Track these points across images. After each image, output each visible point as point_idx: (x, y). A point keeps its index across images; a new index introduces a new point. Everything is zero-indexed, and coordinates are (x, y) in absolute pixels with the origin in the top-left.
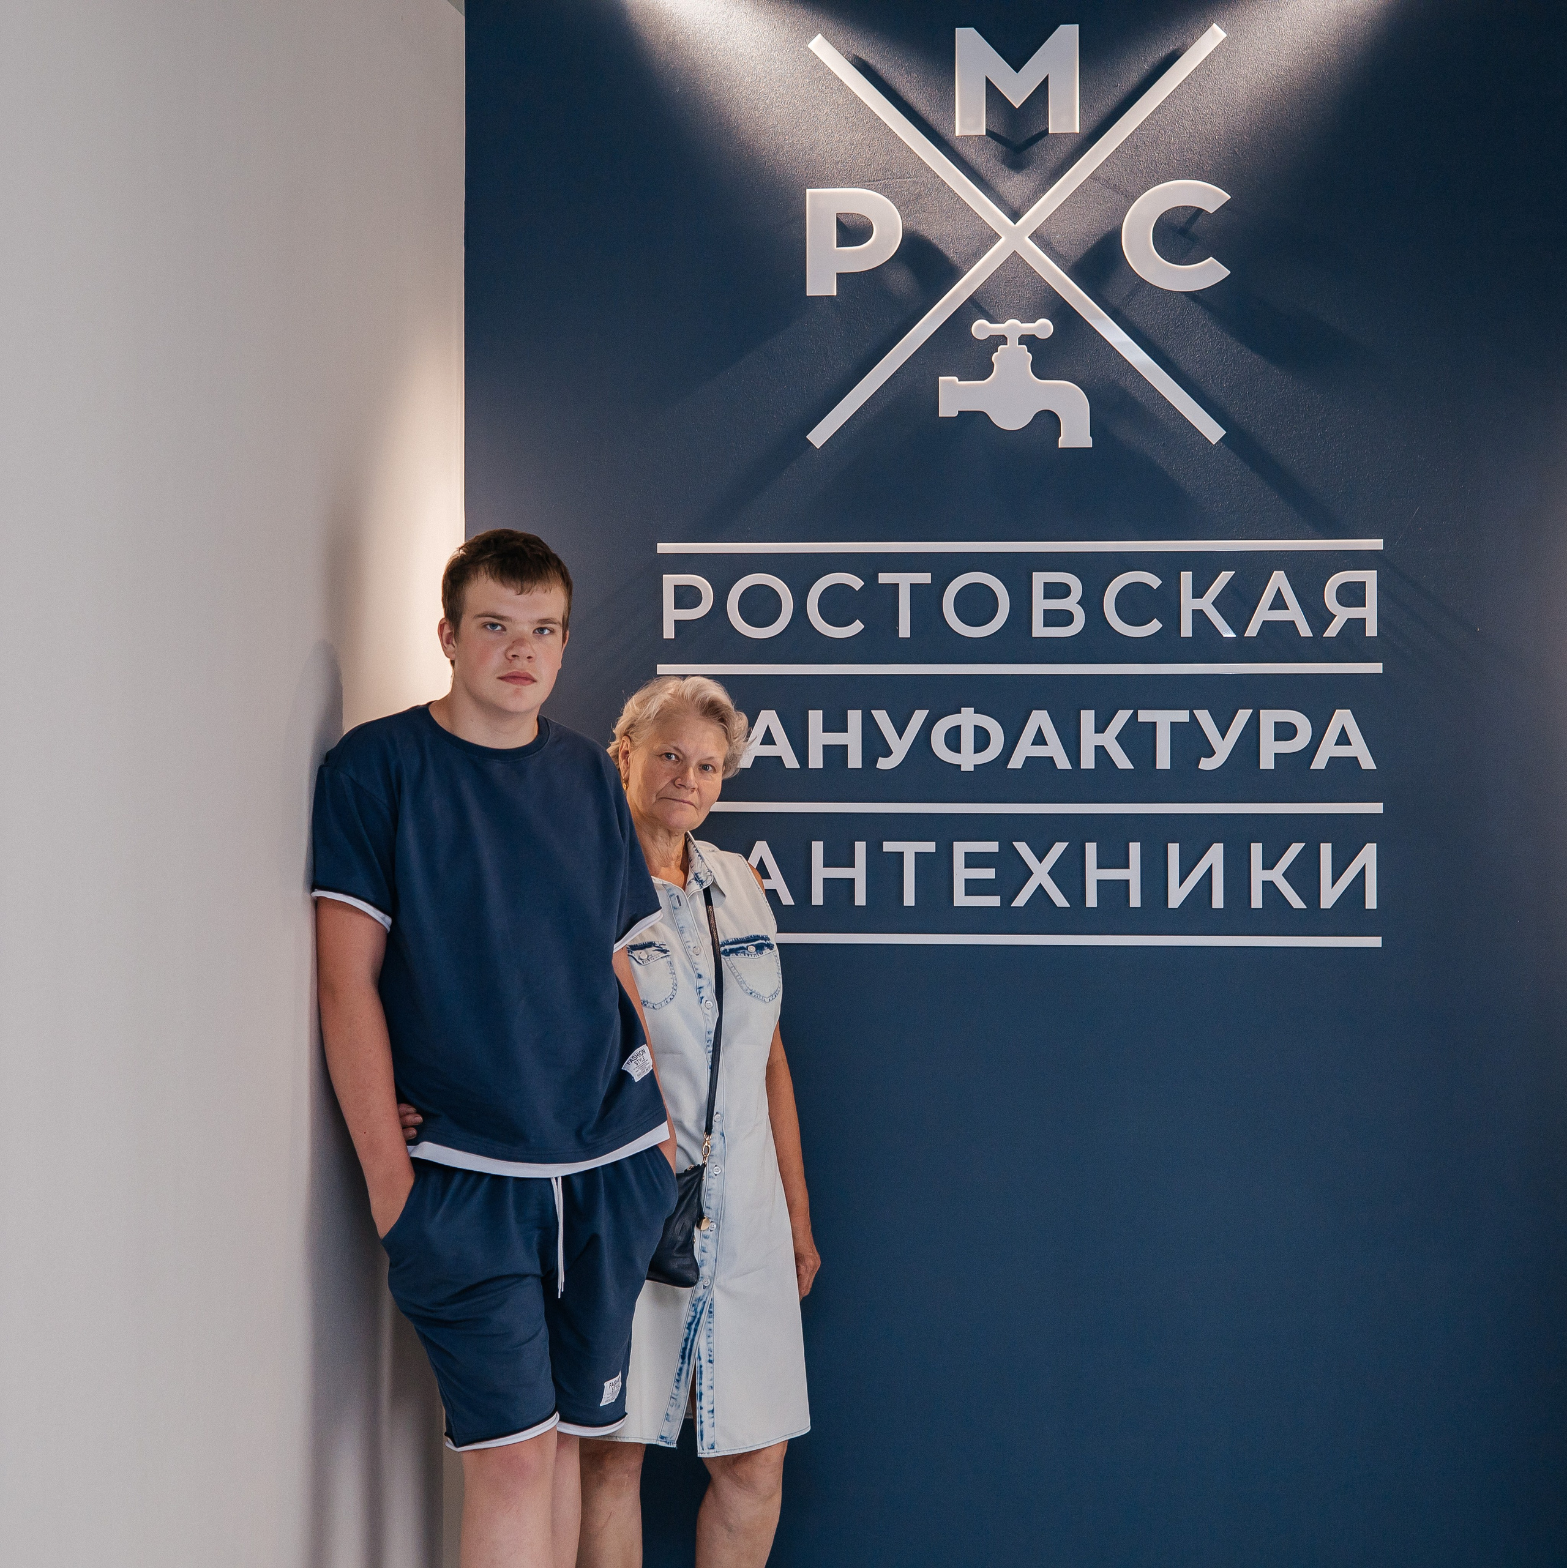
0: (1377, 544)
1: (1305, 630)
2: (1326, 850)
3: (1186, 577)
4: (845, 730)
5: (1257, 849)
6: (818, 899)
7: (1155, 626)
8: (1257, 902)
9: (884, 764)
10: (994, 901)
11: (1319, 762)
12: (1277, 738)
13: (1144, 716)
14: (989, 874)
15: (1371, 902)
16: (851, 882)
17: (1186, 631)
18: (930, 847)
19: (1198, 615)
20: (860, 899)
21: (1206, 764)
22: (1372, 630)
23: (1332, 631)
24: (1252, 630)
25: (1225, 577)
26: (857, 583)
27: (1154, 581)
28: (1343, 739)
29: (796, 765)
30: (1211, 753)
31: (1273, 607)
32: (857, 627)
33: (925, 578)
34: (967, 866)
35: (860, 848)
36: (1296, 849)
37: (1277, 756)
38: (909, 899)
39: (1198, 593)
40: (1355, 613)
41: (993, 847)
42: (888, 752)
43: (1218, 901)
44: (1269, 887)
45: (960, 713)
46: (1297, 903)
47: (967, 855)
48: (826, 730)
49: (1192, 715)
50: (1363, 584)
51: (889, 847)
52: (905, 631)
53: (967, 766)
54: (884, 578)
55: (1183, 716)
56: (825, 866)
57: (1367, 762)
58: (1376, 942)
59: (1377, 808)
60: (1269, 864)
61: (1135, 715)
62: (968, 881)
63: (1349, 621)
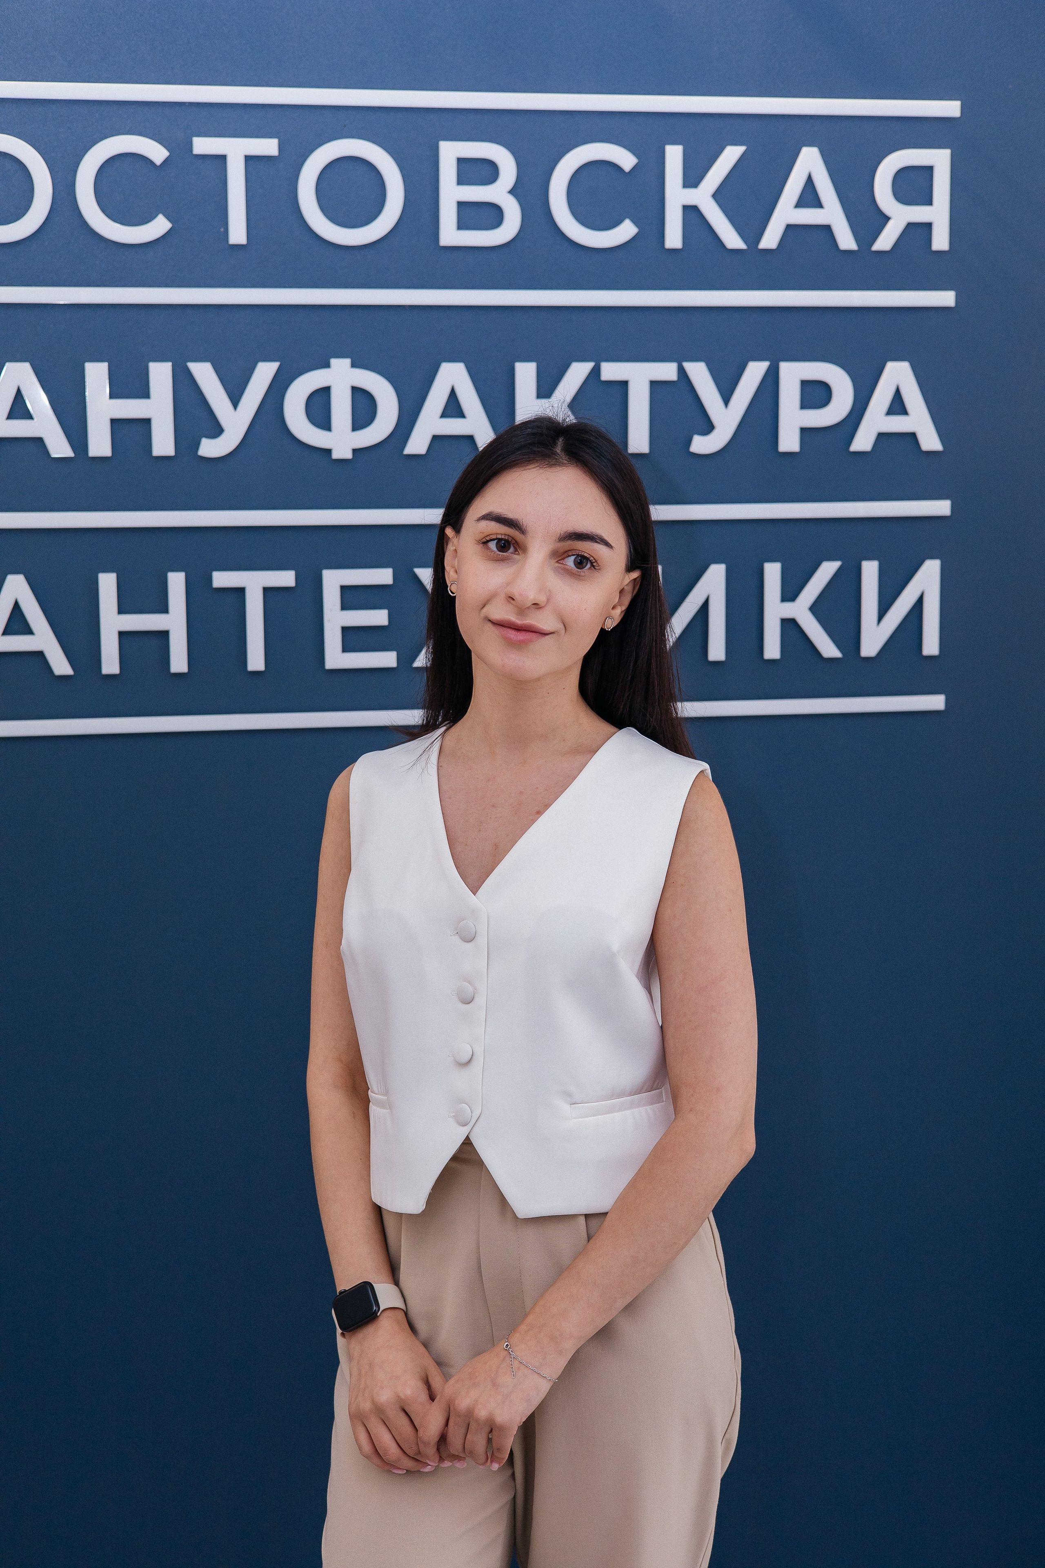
0: (951, 108)
1: (846, 240)
2: (870, 570)
3: (674, 155)
4: (145, 393)
5: (773, 572)
6: (110, 664)
7: (626, 231)
8: (772, 649)
9: (210, 448)
10: (387, 659)
11: (863, 441)
12: (804, 405)
13: (611, 371)
14: (379, 617)
15: (931, 645)
16: (164, 635)
17: (674, 238)
18: (286, 578)
19: (691, 212)
20: (179, 662)
21: (701, 445)
22: (941, 241)
23: (885, 241)
24: (770, 239)
25: (731, 155)
26: (157, 153)
27: (626, 160)
28: (898, 406)
29: (67, 452)
30: (708, 427)
31: (799, 204)
32: (159, 226)
33: (268, 147)
34: (345, 606)
35: (176, 582)
36: (828, 570)
37: (804, 431)
38: (256, 660)
39: (692, 180)
40: (918, 214)
41: (383, 576)
42: (216, 430)
43: (717, 650)
44: (790, 626)
45: (328, 366)
46: (828, 649)
47: (345, 590)
48: (114, 394)
49: (682, 371)
50: (930, 169)
51: (222, 579)
52: (238, 233)
53: (342, 451)
54: (203, 145)
55: (667, 371)
56: (121, 611)
57: (930, 441)
58: (936, 702)
59: (941, 507)
60: (789, 594)
61: (596, 372)
62: (347, 631)
63: (910, 226)
